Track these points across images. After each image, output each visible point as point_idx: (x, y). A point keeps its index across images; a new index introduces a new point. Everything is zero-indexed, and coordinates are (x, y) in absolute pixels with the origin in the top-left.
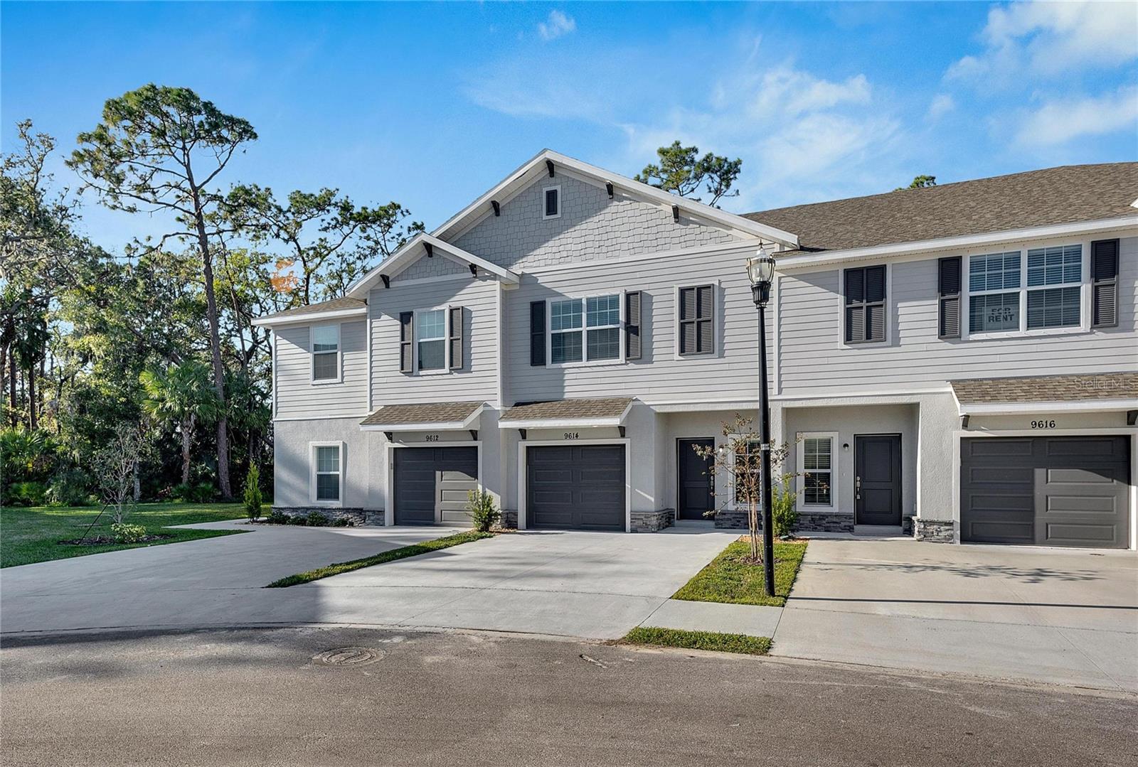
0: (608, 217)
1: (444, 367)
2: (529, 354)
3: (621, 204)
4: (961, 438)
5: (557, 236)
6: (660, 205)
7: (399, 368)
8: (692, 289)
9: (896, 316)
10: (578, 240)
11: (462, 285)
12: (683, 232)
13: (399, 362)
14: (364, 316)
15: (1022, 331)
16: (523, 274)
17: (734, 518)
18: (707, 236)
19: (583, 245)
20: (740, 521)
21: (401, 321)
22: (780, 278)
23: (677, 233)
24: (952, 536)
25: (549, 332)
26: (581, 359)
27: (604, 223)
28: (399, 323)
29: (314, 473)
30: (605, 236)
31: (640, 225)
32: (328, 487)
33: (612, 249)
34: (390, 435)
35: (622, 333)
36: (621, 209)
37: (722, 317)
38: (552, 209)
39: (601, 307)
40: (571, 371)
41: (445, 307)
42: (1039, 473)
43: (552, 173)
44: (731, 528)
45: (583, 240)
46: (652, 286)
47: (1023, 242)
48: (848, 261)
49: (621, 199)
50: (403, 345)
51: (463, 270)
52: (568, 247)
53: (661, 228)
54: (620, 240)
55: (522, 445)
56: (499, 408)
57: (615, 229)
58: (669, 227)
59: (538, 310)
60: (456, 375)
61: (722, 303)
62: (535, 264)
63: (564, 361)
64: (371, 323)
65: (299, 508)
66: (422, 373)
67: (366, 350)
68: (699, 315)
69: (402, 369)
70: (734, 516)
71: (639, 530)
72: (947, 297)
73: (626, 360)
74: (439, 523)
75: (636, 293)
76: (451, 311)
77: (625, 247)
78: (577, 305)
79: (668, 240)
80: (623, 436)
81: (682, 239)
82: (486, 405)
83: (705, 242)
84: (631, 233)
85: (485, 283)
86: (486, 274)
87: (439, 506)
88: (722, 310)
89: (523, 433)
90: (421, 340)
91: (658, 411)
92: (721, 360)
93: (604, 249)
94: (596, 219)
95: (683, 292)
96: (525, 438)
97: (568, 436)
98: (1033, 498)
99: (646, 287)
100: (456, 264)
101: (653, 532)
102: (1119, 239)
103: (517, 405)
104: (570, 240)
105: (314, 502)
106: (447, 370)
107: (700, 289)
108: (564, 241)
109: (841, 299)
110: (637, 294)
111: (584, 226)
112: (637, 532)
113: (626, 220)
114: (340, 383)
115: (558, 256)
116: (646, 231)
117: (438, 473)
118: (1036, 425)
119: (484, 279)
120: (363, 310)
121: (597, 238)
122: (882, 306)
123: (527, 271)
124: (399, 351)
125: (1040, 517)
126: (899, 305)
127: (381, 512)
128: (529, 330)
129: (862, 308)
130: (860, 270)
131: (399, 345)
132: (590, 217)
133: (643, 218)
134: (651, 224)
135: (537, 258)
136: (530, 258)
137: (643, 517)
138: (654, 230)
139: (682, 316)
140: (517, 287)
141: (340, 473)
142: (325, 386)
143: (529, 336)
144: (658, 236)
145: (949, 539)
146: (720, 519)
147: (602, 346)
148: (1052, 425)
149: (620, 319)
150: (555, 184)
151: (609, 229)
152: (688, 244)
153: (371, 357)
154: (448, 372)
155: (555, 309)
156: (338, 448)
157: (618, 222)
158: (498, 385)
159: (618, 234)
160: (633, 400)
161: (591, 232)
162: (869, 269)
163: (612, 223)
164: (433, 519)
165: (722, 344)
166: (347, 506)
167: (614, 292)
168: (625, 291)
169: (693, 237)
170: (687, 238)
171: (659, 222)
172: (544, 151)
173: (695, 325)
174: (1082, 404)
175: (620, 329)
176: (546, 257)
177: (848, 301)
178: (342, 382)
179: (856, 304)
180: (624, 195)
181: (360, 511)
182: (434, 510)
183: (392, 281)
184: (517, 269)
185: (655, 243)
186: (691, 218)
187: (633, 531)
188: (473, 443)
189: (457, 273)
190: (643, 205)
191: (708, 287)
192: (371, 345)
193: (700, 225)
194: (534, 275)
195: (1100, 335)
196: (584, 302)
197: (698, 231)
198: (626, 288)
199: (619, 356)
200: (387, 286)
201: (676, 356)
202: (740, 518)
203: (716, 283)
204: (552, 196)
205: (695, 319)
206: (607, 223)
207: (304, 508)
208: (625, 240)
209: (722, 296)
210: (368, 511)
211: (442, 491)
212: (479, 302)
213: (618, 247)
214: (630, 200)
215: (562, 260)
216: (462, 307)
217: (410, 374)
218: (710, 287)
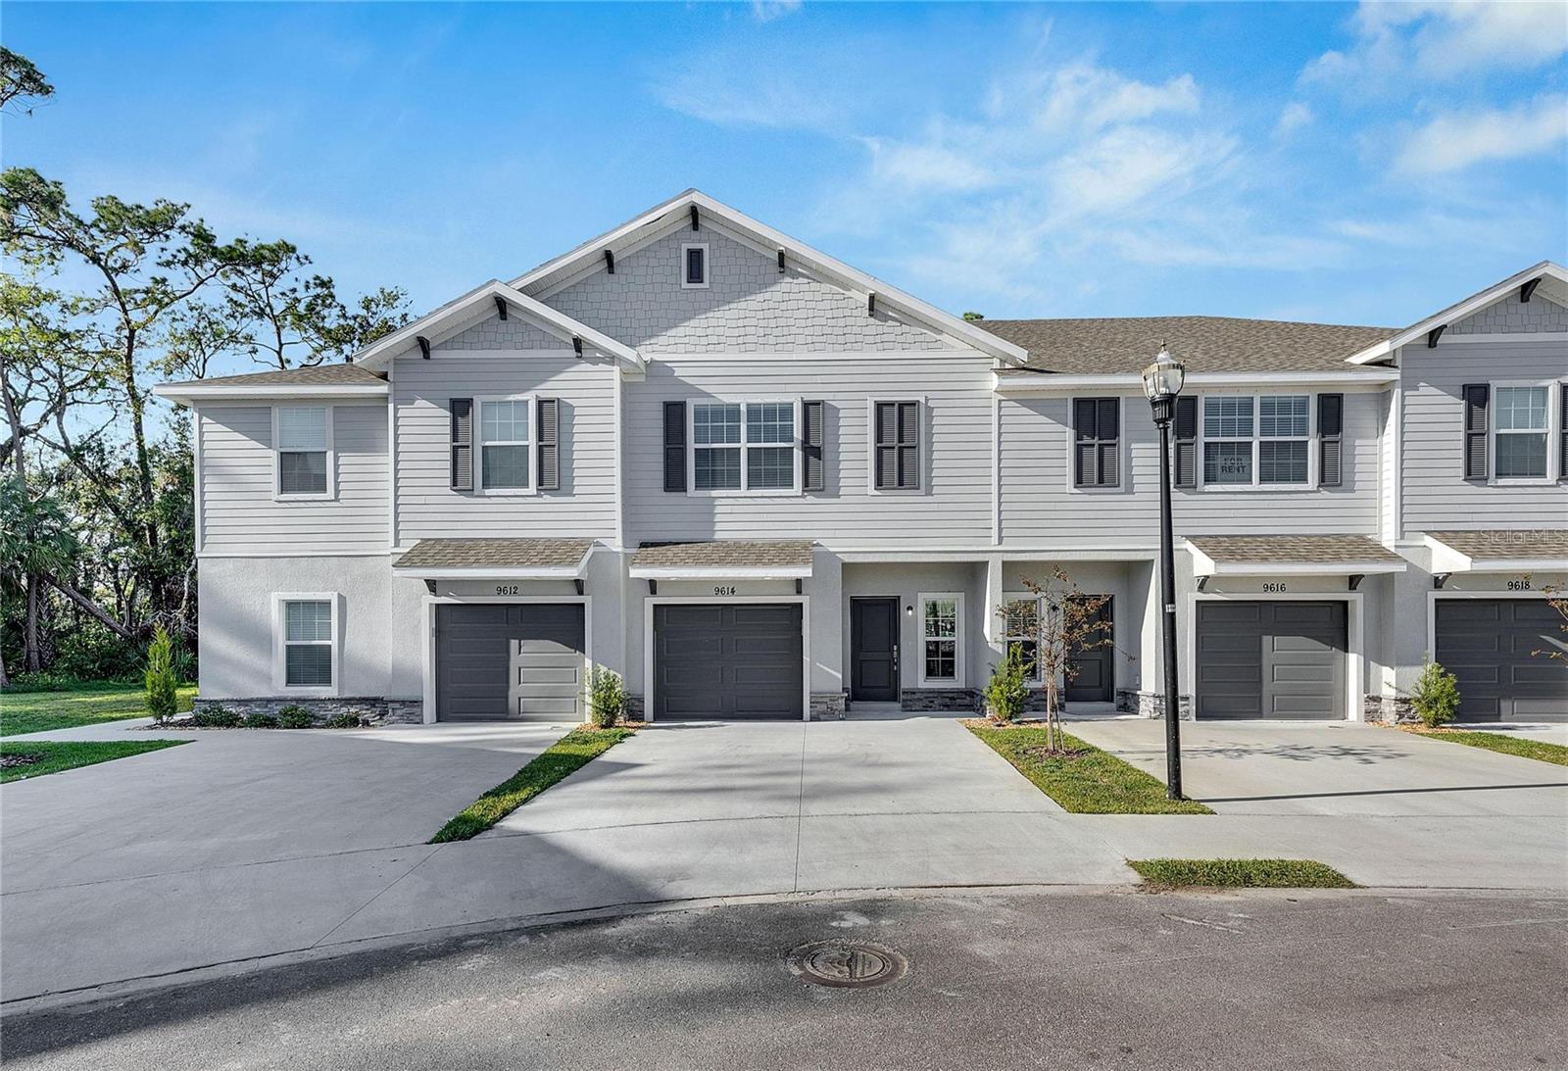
0: (778, 296)
1: (526, 485)
2: (661, 475)
3: (795, 281)
4: (1197, 601)
5: (702, 314)
6: (850, 290)
7: (448, 482)
8: (892, 404)
9: (1129, 458)
10: (734, 324)
11: (559, 366)
12: (880, 330)
13: (448, 473)
14: (385, 398)
15: (1255, 485)
16: (652, 361)
17: (927, 698)
18: (910, 338)
19: (742, 331)
20: (932, 702)
21: (453, 410)
22: (1000, 401)
23: (872, 330)
24: (1188, 712)
25: (692, 445)
26: (738, 486)
27: (772, 305)
28: (448, 414)
29: (281, 643)
30: (773, 323)
31: (822, 313)
32: (309, 664)
33: (780, 340)
34: (432, 585)
35: (798, 456)
36: (795, 289)
37: (930, 443)
38: (695, 273)
39: (769, 418)
40: (724, 501)
41: (531, 398)
42: (1267, 640)
43: (695, 226)
44: (922, 711)
45: (741, 323)
46: (840, 396)
47: (1257, 386)
48: (1079, 388)
49: (796, 275)
50: (455, 450)
51: (561, 344)
52: (720, 331)
53: (850, 321)
54: (794, 330)
55: (650, 601)
56: (620, 550)
57: (786, 314)
58: (861, 322)
59: (674, 413)
60: (547, 498)
61: (930, 426)
62: (669, 349)
63: (714, 486)
64: (396, 410)
65: (252, 700)
66: (488, 492)
67: (388, 452)
68: (901, 440)
69: (455, 483)
70: (925, 695)
71: (821, 717)
72: (1183, 441)
73: (803, 491)
74: (515, 716)
75: (817, 403)
76: (540, 403)
77: (800, 339)
78: (733, 412)
79: (860, 338)
80: (799, 592)
81: (878, 339)
82: (598, 544)
83: (908, 346)
84: (809, 322)
85: (596, 368)
86: (598, 355)
87: (514, 691)
88: (930, 434)
89: (653, 586)
90: (487, 444)
91: (847, 561)
92: (929, 499)
93: (771, 340)
94: (760, 297)
95: (880, 407)
96: (655, 593)
97: (719, 591)
98: (1260, 667)
99: (830, 396)
100: (547, 334)
101: (841, 720)
102: (1342, 394)
103: (644, 545)
104: (722, 322)
105: (279, 688)
106: (532, 488)
107: (902, 405)
108: (713, 322)
109: (1070, 434)
110: (819, 404)
111: (742, 305)
112: (820, 720)
113: (802, 304)
114: (332, 501)
115: (704, 341)
116: (831, 322)
117: (514, 643)
118: (1268, 588)
119: (595, 361)
120: (383, 389)
121: (762, 323)
122: (1115, 445)
123: (657, 357)
124: (448, 456)
125: (1267, 689)
126: (1133, 446)
127: (417, 703)
128: (661, 441)
129: (1093, 445)
130: (1092, 401)
131: (448, 447)
132: (751, 293)
133: (827, 305)
134: (836, 313)
135: (672, 341)
136: (662, 340)
137: (827, 700)
138: (841, 323)
139: (879, 438)
140: (642, 379)
141: (334, 642)
142: (303, 504)
143: (661, 450)
144: (846, 330)
145: (1185, 716)
146: (907, 700)
147: (769, 470)
148: (1283, 589)
149: (795, 435)
150: (700, 241)
151: (778, 313)
152: (886, 345)
153: (396, 462)
154: (535, 493)
155: (700, 414)
156: (327, 604)
157: (792, 305)
158: (618, 515)
159: (791, 322)
160: (814, 545)
161: (753, 314)
162: (1102, 400)
163: (783, 306)
164: (506, 710)
165: (929, 478)
166: (347, 695)
167: (786, 399)
168: (802, 398)
169: (892, 337)
170: (885, 338)
171: (847, 312)
172: (690, 191)
173: (896, 451)
174: (1331, 567)
175: (795, 450)
176: (686, 340)
177: (1079, 437)
178: (337, 499)
179: (1087, 440)
180: (799, 270)
181: (372, 702)
182: (507, 698)
183: (433, 349)
184: (647, 352)
185: (841, 339)
186: (890, 313)
187: (813, 719)
188: (577, 599)
189: (548, 348)
190: (826, 287)
191: (913, 404)
192: (396, 444)
193: (902, 323)
194: (669, 365)
195: (1325, 493)
196: (743, 408)
197: (898, 330)
198: (803, 395)
199: (792, 485)
200: (427, 355)
201: (871, 489)
202: (934, 697)
203: (923, 400)
204: (695, 258)
205: (895, 443)
206: (776, 305)
207: (261, 700)
208: (801, 331)
209: (930, 416)
210: (392, 702)
211: (520, 669)
212: (584, 393)
213: (791, 339)
214: (808, 278)
215: (711, 347)
216: (558, 399)
217: (469, 492)
218: (915, 404)
